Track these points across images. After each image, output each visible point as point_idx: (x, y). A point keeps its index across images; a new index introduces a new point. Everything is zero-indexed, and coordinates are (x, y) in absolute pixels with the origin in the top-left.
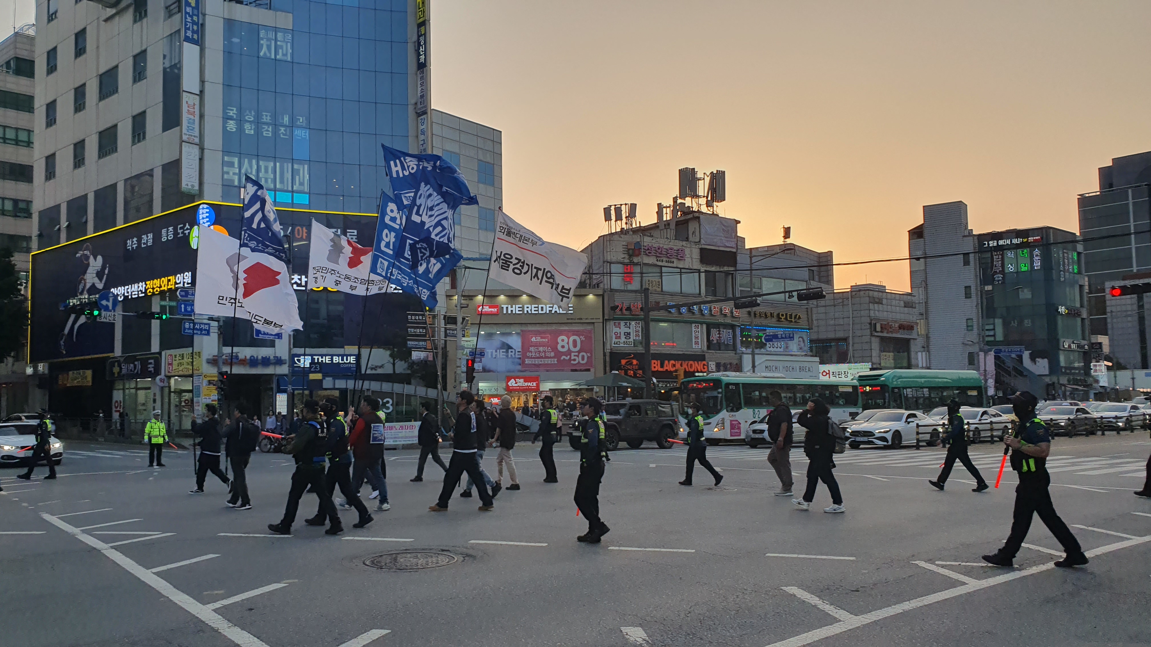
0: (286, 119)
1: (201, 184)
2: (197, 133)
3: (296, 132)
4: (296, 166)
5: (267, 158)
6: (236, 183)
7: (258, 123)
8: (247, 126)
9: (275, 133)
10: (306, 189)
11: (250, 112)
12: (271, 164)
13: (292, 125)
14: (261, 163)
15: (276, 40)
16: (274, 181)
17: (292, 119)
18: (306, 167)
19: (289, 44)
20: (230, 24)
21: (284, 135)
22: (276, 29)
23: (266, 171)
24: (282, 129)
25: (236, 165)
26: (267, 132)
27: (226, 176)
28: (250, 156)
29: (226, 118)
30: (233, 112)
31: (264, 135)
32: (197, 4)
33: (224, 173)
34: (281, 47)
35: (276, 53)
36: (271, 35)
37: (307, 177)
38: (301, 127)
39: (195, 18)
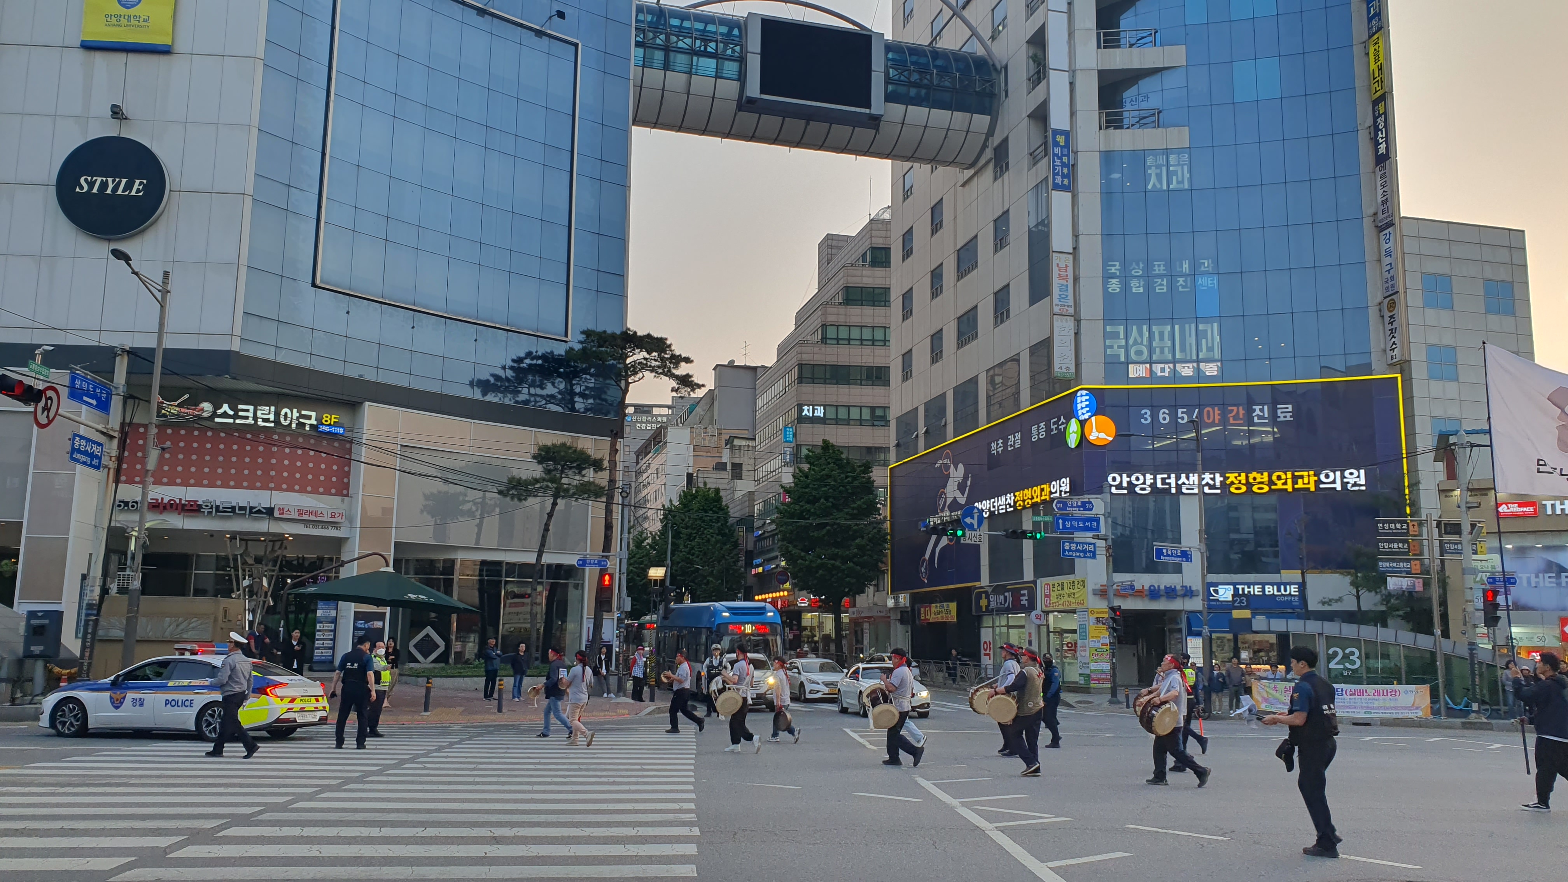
0: (1186, 267)
1: (1078, 365)
2: (1071, 303)
3: (1200, 281)
4: (1201, 326)
5: (1161, 321)
6: (1123, 359)
7: (1148, 278)
8: (1134, 283)
9: (1172, 286)
10: (1217, 355)
11: (1138, 265)
12: (1169, 328)
13: (1194, 274)
14: (1154, 328)
15: (1168, 165)
16: (1173, 350)
17: (1194, 265)
18: (1215, 325)
19: (1185, 167)
20: (1108, 158)
21: (1183, 287)
22: (1167, 152)
23: (1162, 338)
24: (1181, 280)
25: (1122, 336)
26: (1161, 287)
27: (1109, 351)
28: (1139, 321)
29: (1107, 277)
30: (1115, 268)
31: (1157, 291)
32: (1067, 141)
33: (1106, 347)
34: (1175, 173)
35: (1169, 182)
36: (1161, 160)
37: (1217, 339)
38: (1206, 273)
39: (1064, 159)
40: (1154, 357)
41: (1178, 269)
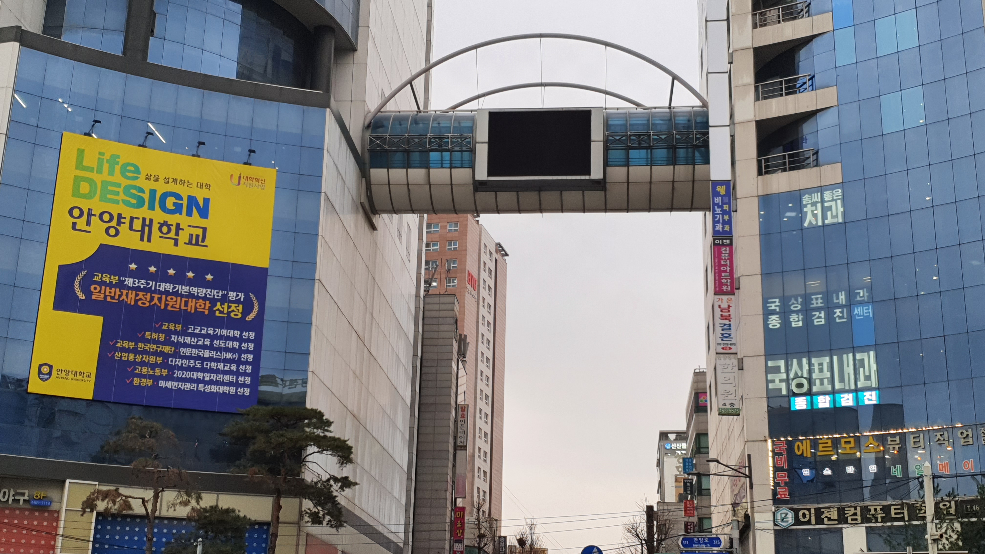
0: (842, 298)
1: (742, 400)
3: (856, 312)
4: (858, 356)
5: (820, 353)
6: (784, 392)
7: (807, 311)
8: (793, 317)
9: (830, 317)
10: (874, 384)
11: (797, 300)
12: (827, 359)
13: (850, 304)
14: (814, 360)
15: (823, 201)
16: (832, 381)
17: (850, 295)
18: (872, 354)
19: (839, 202)
20: (765, 201)
21: (840, 318)
22: (821, 189)
23: (821, 370)
24: (838, 312)
25: (783, 369)
26: (819, 319)
27: (771, 386)
28: (799, 355)
29: (767, 313)
30: (775, 305)
31: (816, 323)
32: (728, 190)
33: (768, 382)
34: (830, 208)
35: (824, 217)
36: (816, 197)
37: (874, 367)
38: (862, 303)
39: (726, 207)
40: (815, 389)
41: (835, 301)
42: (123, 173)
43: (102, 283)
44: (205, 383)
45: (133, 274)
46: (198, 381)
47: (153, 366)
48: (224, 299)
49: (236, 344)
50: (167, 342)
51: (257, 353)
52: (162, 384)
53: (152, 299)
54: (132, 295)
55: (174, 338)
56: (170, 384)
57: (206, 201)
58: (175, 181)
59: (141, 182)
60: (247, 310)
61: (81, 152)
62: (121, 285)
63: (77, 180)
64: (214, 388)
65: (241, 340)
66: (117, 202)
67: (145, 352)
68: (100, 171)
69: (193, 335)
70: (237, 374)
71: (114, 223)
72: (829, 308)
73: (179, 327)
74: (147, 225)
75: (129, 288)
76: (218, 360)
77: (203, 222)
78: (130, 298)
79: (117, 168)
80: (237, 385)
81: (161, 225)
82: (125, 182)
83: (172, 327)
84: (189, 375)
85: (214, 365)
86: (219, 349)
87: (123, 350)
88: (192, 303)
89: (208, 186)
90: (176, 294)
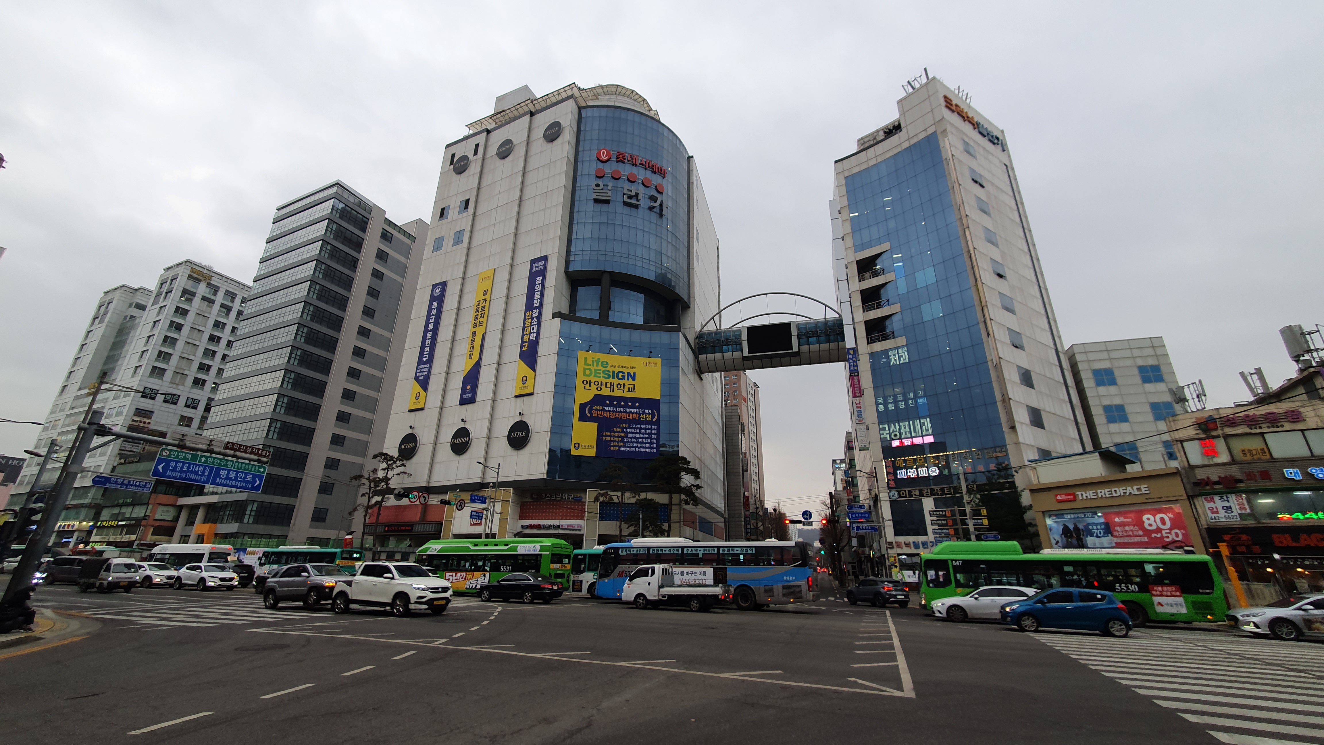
0: (912, 395)
1: (869, 444)
2: (864, 417)
3: (919, 401)
4: (922, 421)
5: (904, 421)
6: (889, 439)
7: (896, 402)
8: (890, 405)
9: (907, 404)
10: (930, 432)
11: (890, 398)
12: (907, 423)
13: (916, 397)
14: (901, 424)
15: (898, 354)
16: (910, 433)
17: (915, 394)
18: (928, 419)
19: (906, 353)
20: (872, 355)
21: (911, 404)
22: (897, 348)
23: (905, 428)
24: (910, 401)
25: (887, 429)
26: (902, 406)
27: (882, 436)
28: (894, 422)
29: (877, 404)
30: (881, 400)
31: (900, 407)
32: (854, 351)
33: (881, 435)
34: (902, 356)
35: (900, 360)
36: (895, 352)
37: (930, 425)
38: (921, 397)
39: (854, 359)
40: (903, 437)
41: (908, 397)
42: (602, 365)
43: (596, 410)
44: (639, 448)
45: (608, 405)
46: (635, 447)
47: (618, 442)
48: (644, 413)
49: (650, 431)
50: (623, 432)
51: (658, 434)
52: (621, 449)
53: (616, 415)
54: (608, 414)
55: (625, 430)
56: (625, 449)
57: (634, 374)
58: (622, 367)
59: (609, 368)
60: (653, 417)
61: (585, 358)
62: (603, 410)
63: (585, 369)
64: (642, 450)
65: (651, 429)
66: (600, 377)
67: (614, 436)
68: (593, 365)
69: (632, 428)
70: (651, 443)
71: (599, 385)
72: (906, 400)
73: (627, 426)
74: (612, 385)
75: (606, 411)
76: (643, 438)
77: (633, 382)
78: (607, 416)
79: (600, 363)
80: (651, 448)
81: (618, 385)
82: (603, 369)
83: (624, 425)
84: (632, 445)
85: (641, 440)
86: (643, 434)
87: (606, 436)
88: (631, 415)
89: (635, 368)
90: (625, 412)
